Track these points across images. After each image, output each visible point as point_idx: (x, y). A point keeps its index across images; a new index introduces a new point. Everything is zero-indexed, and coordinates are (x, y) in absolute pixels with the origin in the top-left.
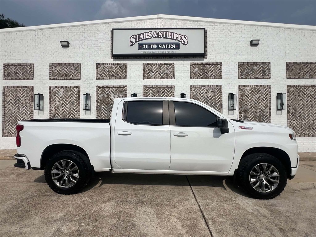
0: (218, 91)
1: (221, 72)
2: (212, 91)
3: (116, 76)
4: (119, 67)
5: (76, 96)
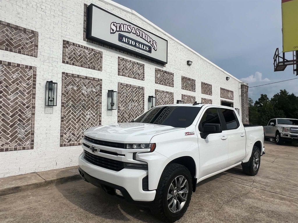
0: (171, 97)
1: (173, 81)
2: (168, 97)
3: (89, 65)
4: (94, 54)
5: (28, 82)
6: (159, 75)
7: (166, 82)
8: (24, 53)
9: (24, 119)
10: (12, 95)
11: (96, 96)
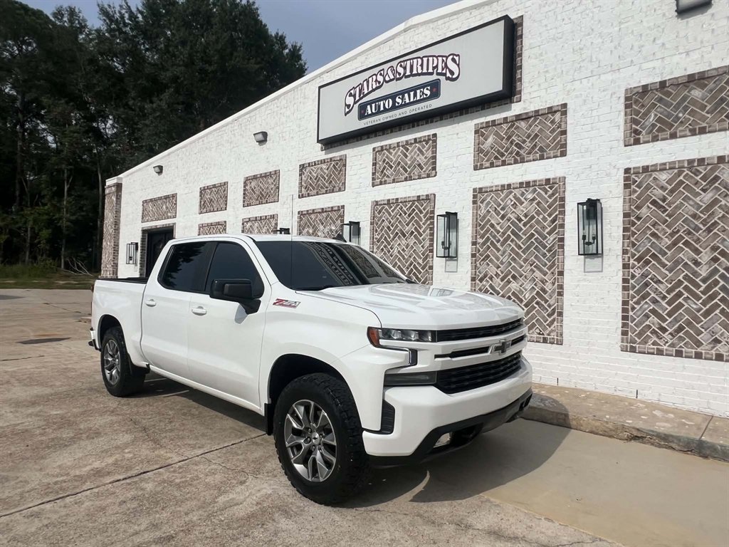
0: (550, 197)
1: (564, 132)
2: (534, 199)
4: (334, 165)
6: (491, 140)
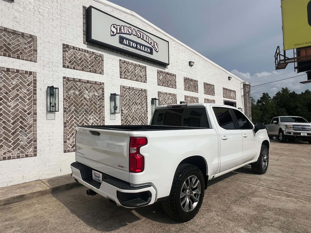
0: (174, 99)
2: (171, 99)
3: (90, 68)
4: (94, 57)
5: (28, 87)
6: (161, 77)
7: (168, 84)
8: (23, 58)
9: (26, 126)
10: (13, 101)
11: (99, 100)
